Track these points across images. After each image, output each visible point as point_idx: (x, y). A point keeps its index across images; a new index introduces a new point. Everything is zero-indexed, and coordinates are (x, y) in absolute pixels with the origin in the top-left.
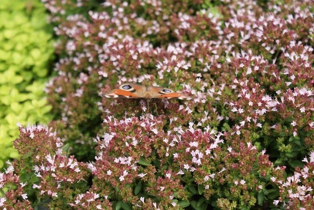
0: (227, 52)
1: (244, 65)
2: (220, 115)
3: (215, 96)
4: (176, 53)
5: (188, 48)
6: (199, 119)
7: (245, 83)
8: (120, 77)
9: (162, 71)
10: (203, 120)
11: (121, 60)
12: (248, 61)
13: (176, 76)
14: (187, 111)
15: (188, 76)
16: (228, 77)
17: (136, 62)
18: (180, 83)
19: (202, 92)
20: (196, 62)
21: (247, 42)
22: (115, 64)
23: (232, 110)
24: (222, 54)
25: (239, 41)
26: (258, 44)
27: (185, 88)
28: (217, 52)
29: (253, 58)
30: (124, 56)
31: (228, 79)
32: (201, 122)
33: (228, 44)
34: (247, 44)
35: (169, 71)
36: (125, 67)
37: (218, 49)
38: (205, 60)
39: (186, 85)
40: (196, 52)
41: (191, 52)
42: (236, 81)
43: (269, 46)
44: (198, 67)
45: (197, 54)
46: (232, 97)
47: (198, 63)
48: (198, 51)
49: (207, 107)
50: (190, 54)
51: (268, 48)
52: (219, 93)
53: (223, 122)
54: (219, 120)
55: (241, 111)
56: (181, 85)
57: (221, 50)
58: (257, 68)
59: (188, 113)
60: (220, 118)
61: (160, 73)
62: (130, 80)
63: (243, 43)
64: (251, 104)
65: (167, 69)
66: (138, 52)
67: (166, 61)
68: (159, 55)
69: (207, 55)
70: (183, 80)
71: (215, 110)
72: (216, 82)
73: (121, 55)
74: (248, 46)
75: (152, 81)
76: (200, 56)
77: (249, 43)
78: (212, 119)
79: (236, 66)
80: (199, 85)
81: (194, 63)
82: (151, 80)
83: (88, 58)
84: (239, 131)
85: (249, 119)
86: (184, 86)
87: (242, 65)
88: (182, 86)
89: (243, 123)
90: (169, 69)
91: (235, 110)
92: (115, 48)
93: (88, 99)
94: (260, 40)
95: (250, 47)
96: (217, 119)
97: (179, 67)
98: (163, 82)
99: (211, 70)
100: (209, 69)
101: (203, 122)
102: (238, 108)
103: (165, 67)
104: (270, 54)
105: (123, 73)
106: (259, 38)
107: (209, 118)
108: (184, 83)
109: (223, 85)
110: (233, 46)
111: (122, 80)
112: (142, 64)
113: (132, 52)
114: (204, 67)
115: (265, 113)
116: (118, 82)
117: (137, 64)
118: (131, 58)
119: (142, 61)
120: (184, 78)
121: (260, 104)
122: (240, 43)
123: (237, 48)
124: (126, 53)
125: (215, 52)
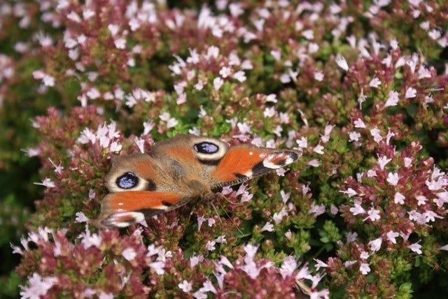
0: (336, 33)
1: (379, 83)
2: (318, 203)
3: (309, 155)
4: (217, 33)
5: (245, 19)
6: (268, 213)
7: (385, 140)
8: (84, 85)
9: (184, 84)
10: (278, 217)
11: (89, 48)
12: (389, 69)
13: (217, 99)
14: (240, 196)
15: (245, 102)
16: (339, 104)
17: (123, 54)
18: (225, 117)
19: (275, 137)
20: (264, 57)
21: (384, 13)
22: (73, 55)
23: (352, 210)
24: (324, 39)
25: (366, 10)
26: (411, 21)
27: (237, 131)
28: (314, 35)
29: (401, 62)
30: (96, 37)
31: (339, 110)
32: (273, 222)
33: (340, 15)
34: (383, 19)
35: (199, 87)
36: (98, 63)
37: (316, 24)
38: (285, 54)
39: (239, 125)
40: (265, 32)
41: (254, 29)
42: (360, 124)
43: (437, 29)
44: (269, 69)
45: (266, 37)
46: (347, 158)
47: (269, 58)
48: (269, 30)
49: (287, 181)
50: (250, 36)
51: (434, 35)
52: (319, 150)
53: (322, 218)
54: (313, 214)
55: (374, 215)
56: (227, 121)
57: (322, 28)
58: (411, 93)
59: (243, 200)
60: (317, 210)
61: (179, 87)
62: (108, 96)
63: (374, 15)
64: (399, 198)
65: (196, 80)
66: (129, 28)
67: (194, 58)
68: (178, 31)
69: (291, 41)
70: (232, 112)
71: (305, 189)
72: (310, 113)
73: (88, 35)
74: (386, 24)
75: (160, 107)
76: (274, 43)
77: (389, 16)
78: (298, 209)
79: (361, 82)
80: (270, 122)
81: (260, 60)
82: (158, 104)
83: (19, 19)
84: (367, 265)
85: (392, 236)
86: (234, 125)
87: (375, 83)
88: (230, 124)
89: (377, 244)
90: (200, 81)
91: (358, 209)
92: (74, 17)
93: (14, 115)
94: (416, 14)
95: (391, 26)
96: (310, 212)
97: (225, 76)
98: (185, 109)
99: (300, 82)
100: (295, 79)
101: (277, 223)
102: (367, 204)
103: (191, 74)
104: (438, 46)
105: (93, 76)
106: (416, 8)
107: (291, 207)
108: (236, 119)
109: (329, 130)
110: (351, 19)
111: (89, 94)
112: (137, 57)
113: (113, 29)
114: (282, 70)
115: (430, 222)
116: (79, 98)
117: (126, 58)
118: (110, 43)
119: (137, 49)
120: (236, 105)
121: (422, 200)
122: (369, 15)
123: (360, 25)
124: (101, 30)
125: (309, 34)
